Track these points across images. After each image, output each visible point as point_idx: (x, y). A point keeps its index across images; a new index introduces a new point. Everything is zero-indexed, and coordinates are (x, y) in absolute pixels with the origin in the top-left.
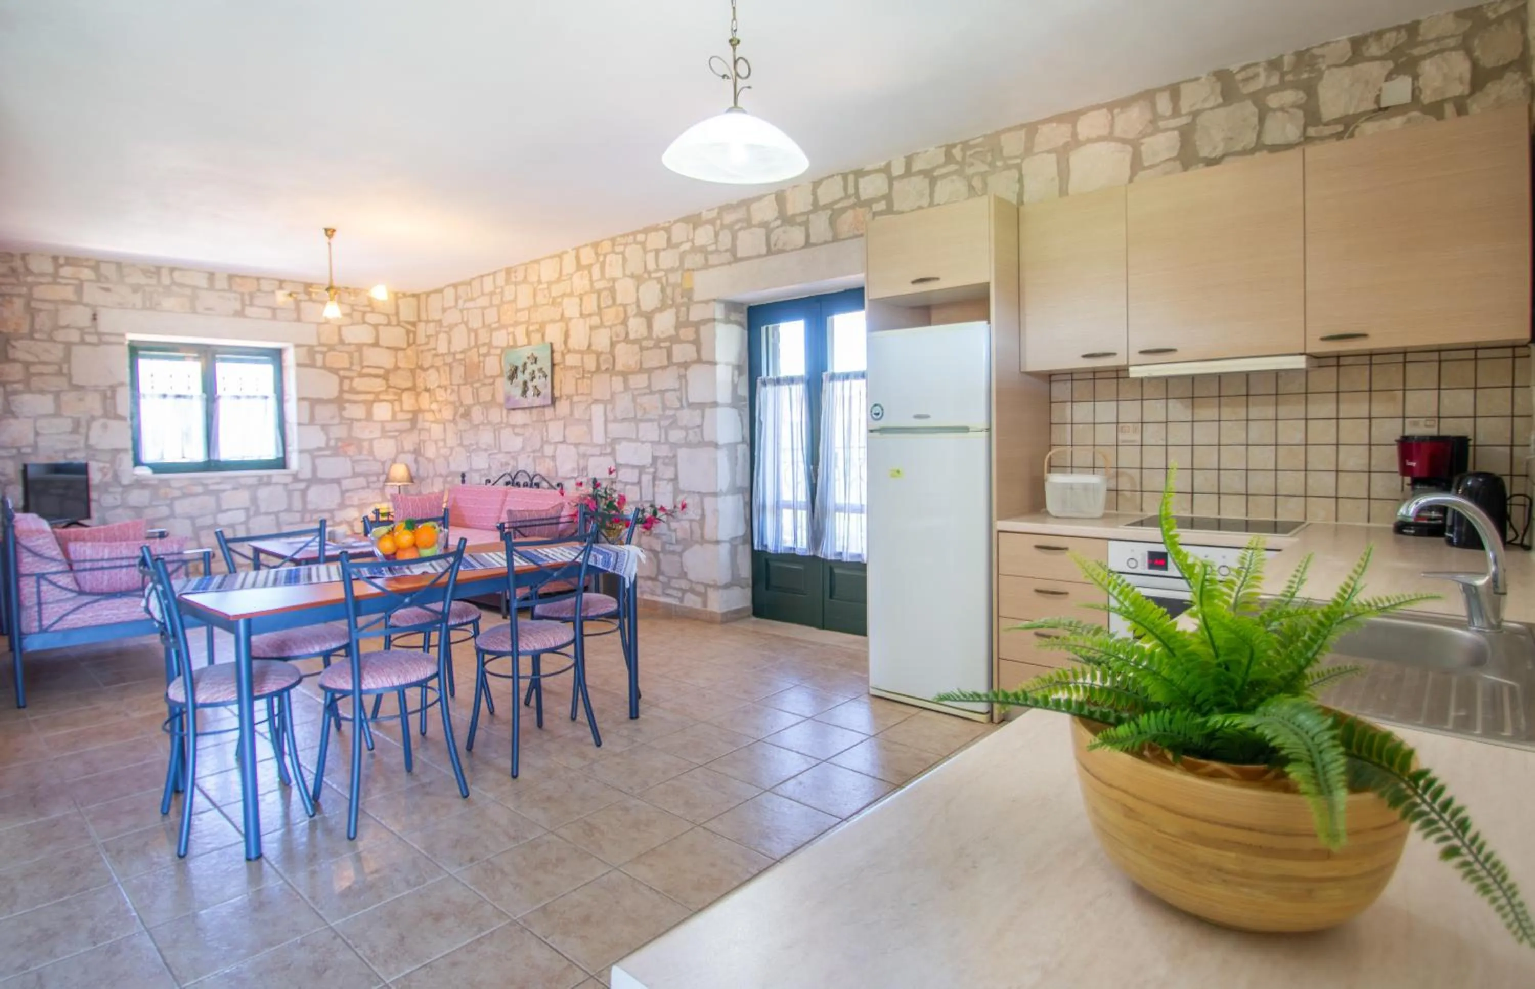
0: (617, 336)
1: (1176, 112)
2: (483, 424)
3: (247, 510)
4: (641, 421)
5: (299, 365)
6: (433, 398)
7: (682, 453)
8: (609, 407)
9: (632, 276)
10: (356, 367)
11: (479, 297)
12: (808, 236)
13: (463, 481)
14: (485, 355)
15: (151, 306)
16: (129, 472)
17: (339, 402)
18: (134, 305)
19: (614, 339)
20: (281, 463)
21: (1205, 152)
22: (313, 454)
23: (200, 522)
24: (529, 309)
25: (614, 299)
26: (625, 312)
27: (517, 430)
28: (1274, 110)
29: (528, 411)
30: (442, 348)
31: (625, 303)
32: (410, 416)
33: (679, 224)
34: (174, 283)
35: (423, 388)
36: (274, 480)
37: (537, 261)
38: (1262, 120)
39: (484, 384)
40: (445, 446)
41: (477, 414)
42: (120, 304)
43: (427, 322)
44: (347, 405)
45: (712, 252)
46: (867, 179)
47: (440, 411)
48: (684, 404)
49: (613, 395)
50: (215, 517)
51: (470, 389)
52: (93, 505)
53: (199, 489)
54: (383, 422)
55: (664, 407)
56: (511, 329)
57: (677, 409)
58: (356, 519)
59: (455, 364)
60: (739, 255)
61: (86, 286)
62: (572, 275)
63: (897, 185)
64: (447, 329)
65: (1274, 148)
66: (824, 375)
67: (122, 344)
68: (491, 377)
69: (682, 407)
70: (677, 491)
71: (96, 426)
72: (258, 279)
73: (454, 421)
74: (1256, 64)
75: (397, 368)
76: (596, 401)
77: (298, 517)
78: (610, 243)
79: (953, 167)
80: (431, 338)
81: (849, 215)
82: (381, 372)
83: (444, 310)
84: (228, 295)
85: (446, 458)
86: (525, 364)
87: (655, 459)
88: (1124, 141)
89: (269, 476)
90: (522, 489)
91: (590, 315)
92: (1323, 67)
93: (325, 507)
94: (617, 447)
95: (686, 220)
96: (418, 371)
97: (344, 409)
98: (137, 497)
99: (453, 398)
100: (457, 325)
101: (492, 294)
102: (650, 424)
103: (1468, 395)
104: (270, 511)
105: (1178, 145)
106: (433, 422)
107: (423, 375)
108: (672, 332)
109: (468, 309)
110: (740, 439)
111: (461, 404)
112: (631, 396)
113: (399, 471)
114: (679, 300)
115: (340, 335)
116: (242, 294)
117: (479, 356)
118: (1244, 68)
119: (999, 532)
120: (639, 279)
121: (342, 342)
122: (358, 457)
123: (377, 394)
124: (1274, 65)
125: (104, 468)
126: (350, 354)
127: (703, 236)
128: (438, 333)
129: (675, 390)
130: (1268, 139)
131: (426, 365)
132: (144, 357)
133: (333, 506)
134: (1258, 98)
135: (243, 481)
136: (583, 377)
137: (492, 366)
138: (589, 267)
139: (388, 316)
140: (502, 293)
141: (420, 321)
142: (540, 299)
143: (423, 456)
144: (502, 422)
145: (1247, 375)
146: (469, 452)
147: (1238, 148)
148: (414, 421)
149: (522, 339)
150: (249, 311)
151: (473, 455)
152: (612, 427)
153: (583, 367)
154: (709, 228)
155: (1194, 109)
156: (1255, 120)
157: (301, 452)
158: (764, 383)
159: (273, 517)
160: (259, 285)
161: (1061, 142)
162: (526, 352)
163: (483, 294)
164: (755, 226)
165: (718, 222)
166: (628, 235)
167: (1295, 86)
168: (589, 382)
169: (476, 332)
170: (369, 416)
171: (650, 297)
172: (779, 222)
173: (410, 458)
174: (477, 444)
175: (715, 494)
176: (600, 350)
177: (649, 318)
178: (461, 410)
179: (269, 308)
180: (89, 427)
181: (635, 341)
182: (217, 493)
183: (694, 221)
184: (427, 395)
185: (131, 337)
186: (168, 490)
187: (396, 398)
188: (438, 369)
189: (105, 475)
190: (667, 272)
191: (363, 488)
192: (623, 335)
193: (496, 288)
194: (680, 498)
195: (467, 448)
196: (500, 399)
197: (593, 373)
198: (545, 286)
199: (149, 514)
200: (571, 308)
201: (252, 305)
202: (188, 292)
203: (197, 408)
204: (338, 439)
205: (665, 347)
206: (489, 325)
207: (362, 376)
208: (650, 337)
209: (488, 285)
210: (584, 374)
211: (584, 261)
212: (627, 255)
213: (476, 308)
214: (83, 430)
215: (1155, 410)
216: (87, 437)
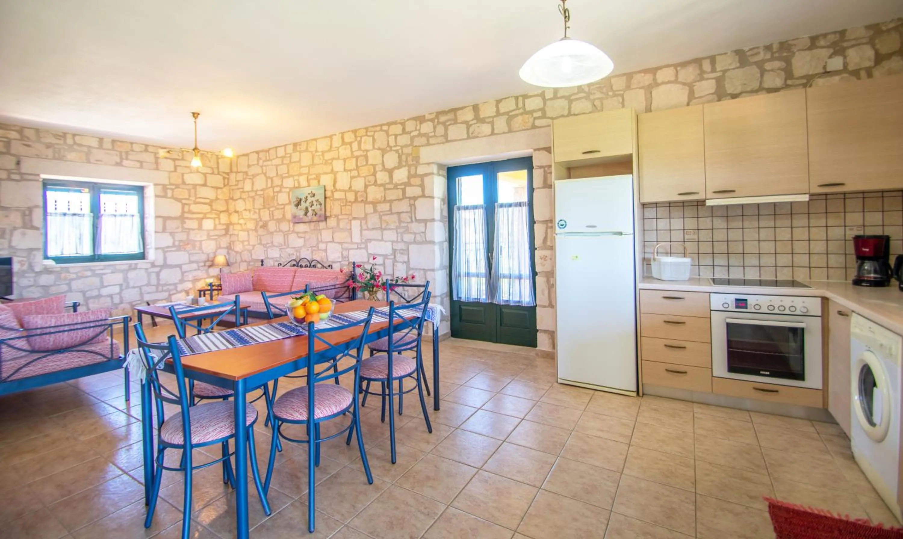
0: (369, 182)
1: (714, 70)
2: (276, 231)
3: (121, 285)
4: (384, 229)
5: (157, 196)
6: (241, 217)
7: (412, 247)
8: (364, 222)
9: (379, 149)
10: (193, 198)
11: (274, 159)
12: (493, 129)
13: (262, 265)
14: (278, 192)
15: (59, 158)
16: (40, 263)
17: (182, 218)
18: (47, 156)
19: (367, 183)
20: (142, 256)
21: (730, 91)
22: (165, 250)
23: (88, 294)
24: (309, 167)
25: (367, 161)
26: (374, 169)
27: (299, 235)
28: (769, 71)
29: (307, 224)
30: (248, 187)
31: (374, 163)
32: (225, 227)
33: (411, 121)
34: (75, 143)
35: (233, 210)
36: (139, 266)
37: (315, 140)
38: (762, 76)
39: (278, 209)
40: (249, 244)
41: (272, 226)
42: (37, 155)
43: (237, 172)
44: (187, 221)
45: (431, 137)
46: (530, 99)
47: (245, 224)
48: (414, 220)
49: (366, 215)
50: (99, 291)
51: (268, 212)
52: (15, 286)
53: (89, 273)
54: (208, 230)
55: (400, 221)
56: (296, 178)
57: (409, 223)
58: (190, 289)
59: (257, 197)
60: (449, 139)
61: (13, 143)
62: (338, 148)
63: (548, 103)
64: (251, 177)
65: (770, 91)
66: (496, 204)
67: (38, 180)
68: (282, 204)
69: (412, 221)
70: (408, 268)
71: (17, 234)
72: (132, 143)
73: (256, 230)
74: (758, 48)
75: (217, 199)
76: (355, 218)
77: (154, 289)
78: (365, 131)
79: (582, 95)
80: (240, 182)
81: (520, 118)
82: (208, 201)
83: (249, 166)
84: (111, 152)
85: (250, 251)
86: (307, 197)
87: (394, 251)
88: (684, 84)
89: (136, 264)
90: (303, 269)
91: (351, 171)
92: (795, 51)
93: (171, 282)
94: (369, 244)
95: (414, 119)
96: (231, 201)
97: (185, 223)
98: (45, 280)
99: (256, 216)
100: (258, 175)
101: (283, 158)
102: (391, 231)
103: (879, 215)
104: (135, 285)
105: (715, 87)
106: (241, 230)
107: (233, 203)
108: (406, 180)
109: (265, 166)
110: (444, 239)
111: (261, 220)
112: (378, 216)
113: (220, 259)
114: (410, 163)
115: (183, 179)
116: (121, 152)
117: (274, 192)
118: (751, 50)
119: (640, 289)
120: (384, 151)
121: (184, 183)
122: (193, 252)
123: (205, 214)
124: (768, 48)
125: (22, 261)
126: (189, 190)
127: (427, 128)
128: (244, 179)
129: (407, 212)
130: (766, 85)
131: (235, 198)
132: (52, 190)
133: (177, 281)
134: (760, 65)
135: (118, 267)
136: (346, 205)
137: (283, 198)
138: (350, 144)
139: (212, 169)
140: (290, 157)
141: (231, 172)
142: (317, 161)
143: (233, 250)
144: (289, 231)
146: (266, 247)
147: (749, 89)
148: (227, 230)
149: (304, 183)
150: (125, 162)
151: (269, 250)
152: (365, 232)
153: (346, 199)
154: (430, 124)
155: (723, 69)
156: (759, 75)
157: (157, 249)
158: (459, 209)
159: (137, 289)
160: (132, 147)
161: (647, 83)
162: (308, 190)
163: (277, 157)
164: (459, 123)
165: (436, 120)
166: (376, 126)
167: (780, 59)
168: (350, 207)
169: (272, 179)
170: (200, 227)
171: (391, 160)
172: (475, 121)
173: (225, 251)
174: (272, 243)
175: (433, 270)
176: (357, 189)
177: (390, 172)
178: (261, 224)
179: (138, 161)
180: (11, 235)
181: (381, 185)
182: (101, 276)
183: (421, 119)
184: (236, 214)
185: (44, 176)
186: (68, 274)
187: (216, 216)
188: (244, 200)
189: (22, 265)
190: (402, 147)
191: (195, 270)
192: (372, 182)
193: (286, 154)
194: (411, 273)
195: (265, 246)
196: (289, 216)
197: (352, 203)
198: (320, 153)
199: (53, 290)
200: (338, 166)
201: (127, 159)
202: (85, 149)
203: (87, 223)
204: (180, 241)
205: (401, 189)
206: (281, 175)
207: (196, 203)
208: (391, 182)
209: (281, 152)
210: (345, 202)
211: (347, 140)
212: (376, 137)
213: (272, 165)
214: (7, 236)
215: (706, 223)
216: (10, 241)
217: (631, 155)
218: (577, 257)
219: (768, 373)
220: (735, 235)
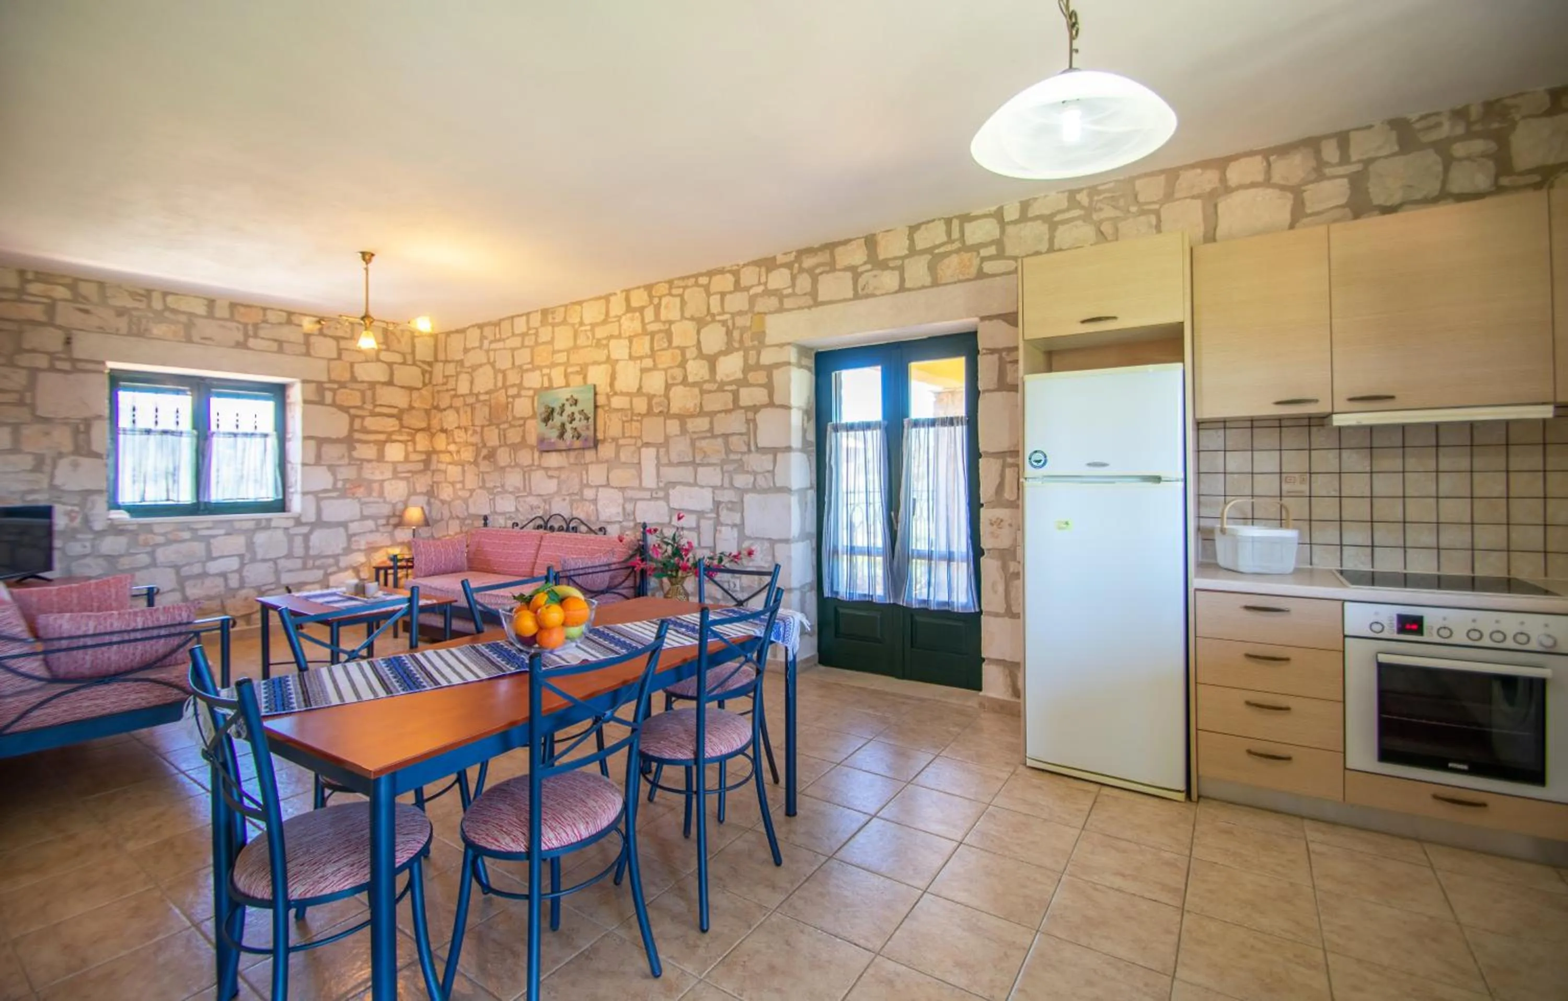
0: (674, 378)
1: (1345, 159)
2: (509, 466)
3: (241, 556)
4: (699, 465)
5: (306, 402)
6: (451, 440)
7: (748, 498)
8: (662, 451)
9: (692, 319)
10: (369, 406)
11: (508, 338)
12: (902, 280)
13: (486, 525)
14: (514, 397)
15: (138, 332)
16: (102, 515)
17: (349, 441)
18: (118, 330)
19: (670, 381)
20: (280, 506)
21: (1378, 198)
22: (318, 496)
23: (185, 571)
24: (568, 351)
25: (670, 342)
26: (683, 354)
27: (550, 473)
28: (1460, 160)
29: (564, 454)
30: (463, 388)
31: (682, 345)
32: (424, 457)
33: (751, 268)
34: (167, 308)
35: (439, 428)
36: (273, 524)
37: (580, 303)
38: (1446, 169)
39: (514, 426)
40: (463, 488)
41: (503, 457)
42: (101, 328)
43: (446, 362)
44: (357, 445)
45: (788, 296)
46: (974, 224)
47: (458, 452)
48: (753, 448)
49: (667, 438)
50: (204, 567)
51: (496, 431)
52: (57, 555)
53: (186, 535)
54: (394, 463)
55: (728, 451)
56: (546, 371)
57: (743, 453)
58: (362, 564)
59: (478, 406)
60: (820, 299)
61: (60, 306)
62: (620, 317)
63: (1010, 230)
64: (470, 370)
65: (1461, 198)
66: (906, 421)
67: (102, 372)
68: (521, 418)
69: (749, 451)
70: (742, 537)
71: (64, 465)
72: (265, 309)
73: (475, 463)
74: (1437, 114)
75: (411, 408)
76: (647, 445)
77: (298, 563)
78: (667, 286)
79: (1076, 213)
80: (450, 379)
81: (954, 259)
82: (395, 411)
83: (466, 351)
84: (229, 324)
85: (465, 501)
86: (563, 405)
87: (717, 504)
88: (1283, 188)
89: (269, 520)
90: (555, 534)
91: (641, 358)
92: (1517, 117)
93: (330, 553)
94: (671, 492)
95: (757, 263)
96: (434, 412)
97: (354, 449)
98: (110, 544)
99: (475, 439)
100: (481, 365)
101: (523, 335)
102: (711, 468)
104: (268, 557)
105: (1348, 192)
106: (450, 463)
107: (439, 415)
108: (739, 375)
109: (495, 350)
110: (809, 485)
111: (485, 446)
112: (688, 441)
113: (414, 513)
114: (748, 343)
115: (352, 372)
116: (245, 325)
117: (507, 397)
118: (1422, 118)
119: (1196, 590)
120: (700, 323)
121: (354, 379)
122: (367, 500)
123: (390, 434)
124: (1460, 114)
125: (72, 511)
126: (363, 393)
127: (779, 279)
128: (458, 374)
129: (741, 434)
130: (1455, 188)
131: (442, 406)
132: (126, 389)
133: (339, 551)
134: (1442, 148)
135: (237, 525)
136: (632, 420)
137: (522, 407)
138: (641, 310)
139: (404, 355)
140: (536, 334)
141: (436, 360)
142: (581, 341)
143: (436, 498)
144: (533, 465)
145: (1437, 426)
146: (492, 494)
147: (1418, 196)
148: (427, 462)
149: (559, 380)
150: (252, 342)
151: (497, 498)
152: (664, 470)
153: (632, 409)
154: (785, 272)
155: (1365, 157)
156: (1440, 168)
157: (304, 494)
158: (836, 429)
159: (271, 564)
160: (265, 315)
161: (1208, 188)
162: (564, 394)
163: (513, 335)
164: (840, 270)
165: (796, 265)
166: (688, 277)
167: (1486, 135)
168: (638, 424)
169: (504, 372)
170: (381, 458)
171: (714, 339)
172: (869, 267)
173: (422, 500)
174: (503, 486)
175: (787, 541)
176: (652, 392)
177: (712, 361)
178: (484, 452)
179: (275, 340)
180: (54, 466)
181: (694, 384)
182: (207, 540)
183: (768, 264)
184: (443, 436)
185: (111, 365)
186: (150, 536)
187: (409, 438)
188: (457, 410)
189: (72, 519)
190: (733, 315)
191: (371, 532)
192: (680, 379)
193: (529, 329)
194: (746, 544)
195: (490, 491)
196: (532, 440)
197: (643, 416)
198: (588, 328)
199: (125, 563)
200: (619, 350)
201: (256, 336)
202: (183, 318)
203: (186, 447)
204: (345, 481)
205: (731, 391)
206: (520, 367)
207: (373, 414)
208: (713, 379)
209: (521, 325)
210: (630, 415)
211: (635, 303)
212: (686, 297)
213: (505, 349)
214: (47, 468)
215: (1326, 460)
216: (52, 477)
217: (1181, 324)
218: (1067, 523)
219: (1465, 767)
220: (1386, 485)
